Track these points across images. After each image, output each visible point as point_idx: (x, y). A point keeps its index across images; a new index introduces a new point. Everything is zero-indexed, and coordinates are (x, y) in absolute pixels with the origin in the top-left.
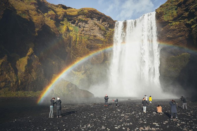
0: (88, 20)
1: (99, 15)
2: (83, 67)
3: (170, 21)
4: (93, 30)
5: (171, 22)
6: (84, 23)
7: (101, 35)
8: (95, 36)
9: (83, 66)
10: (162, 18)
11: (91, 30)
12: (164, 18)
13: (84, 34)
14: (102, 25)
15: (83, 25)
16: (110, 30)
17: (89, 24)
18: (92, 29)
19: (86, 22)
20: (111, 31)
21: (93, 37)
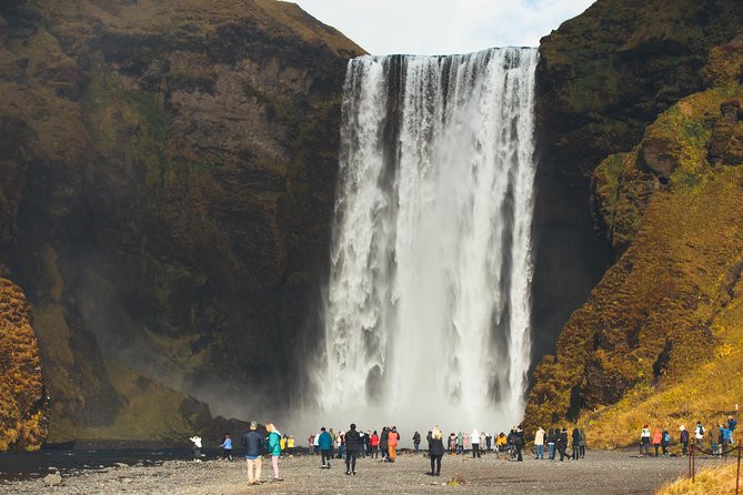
0: (216, 76)
1: (267, 41)
2: (193, 316)
3: (592, 115)
4: (237, 120)
5: (599, 117)
6: (197, 94)
7: (273, 142)
8: (246, 154)
9: (193, 310)
10: (563, 93)
11: (227, 122)
12: (568, 95)
13: (194, 146)
14: (280, 86)
15: (194, 103)
16: (316, 106)
17: (219, 94)
18: (234, 116)
19: (207, 86)
20: (319, 110)
21: (236, 159)
